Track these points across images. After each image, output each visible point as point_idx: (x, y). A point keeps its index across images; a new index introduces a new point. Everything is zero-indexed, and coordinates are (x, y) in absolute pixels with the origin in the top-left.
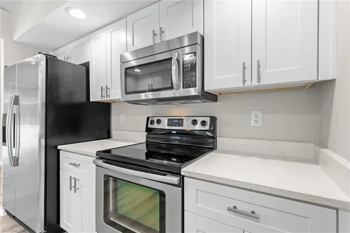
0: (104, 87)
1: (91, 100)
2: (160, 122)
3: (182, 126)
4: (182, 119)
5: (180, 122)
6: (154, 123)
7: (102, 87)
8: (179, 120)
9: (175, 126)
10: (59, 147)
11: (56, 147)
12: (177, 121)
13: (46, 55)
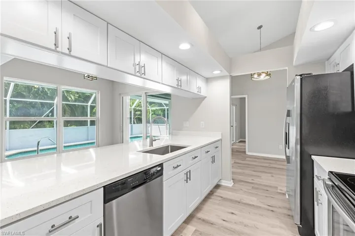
11: (310, 156)
13: (301, 75)
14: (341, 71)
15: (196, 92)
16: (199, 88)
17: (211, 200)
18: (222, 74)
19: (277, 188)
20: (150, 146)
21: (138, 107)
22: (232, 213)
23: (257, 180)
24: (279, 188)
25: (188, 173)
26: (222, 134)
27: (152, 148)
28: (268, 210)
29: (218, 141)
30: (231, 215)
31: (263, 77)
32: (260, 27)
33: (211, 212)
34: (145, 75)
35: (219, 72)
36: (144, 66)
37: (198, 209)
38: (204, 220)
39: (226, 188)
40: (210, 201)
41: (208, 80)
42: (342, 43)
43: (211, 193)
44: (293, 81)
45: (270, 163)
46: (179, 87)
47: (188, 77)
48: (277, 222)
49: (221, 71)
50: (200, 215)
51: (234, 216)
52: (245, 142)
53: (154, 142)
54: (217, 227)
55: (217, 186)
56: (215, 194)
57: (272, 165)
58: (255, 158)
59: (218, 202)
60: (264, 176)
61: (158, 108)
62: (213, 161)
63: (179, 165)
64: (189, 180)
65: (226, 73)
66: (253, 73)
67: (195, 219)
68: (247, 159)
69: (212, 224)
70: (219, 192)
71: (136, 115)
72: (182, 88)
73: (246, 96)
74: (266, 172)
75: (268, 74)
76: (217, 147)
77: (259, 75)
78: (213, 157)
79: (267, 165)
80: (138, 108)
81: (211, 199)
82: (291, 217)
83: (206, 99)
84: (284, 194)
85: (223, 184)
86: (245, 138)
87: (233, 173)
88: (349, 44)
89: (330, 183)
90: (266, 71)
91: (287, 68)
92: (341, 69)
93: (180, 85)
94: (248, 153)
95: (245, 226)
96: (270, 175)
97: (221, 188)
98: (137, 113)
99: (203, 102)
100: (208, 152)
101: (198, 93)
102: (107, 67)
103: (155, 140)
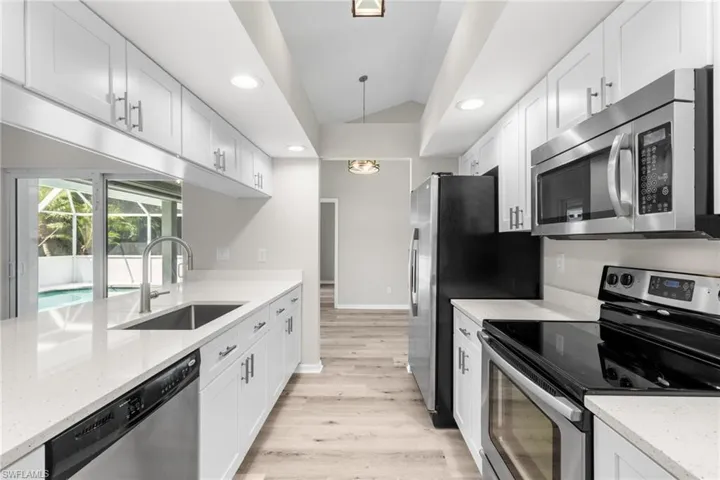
0: (514, 210)
1: (500, 231)
2: (632, 280)
3: (690, 300)
4: (691, 282)
5: (684, 289)
6: (616, 281)
7: (511, 209)
8: (682, 282)
9: (669, 296)
10: (453, 301)
11: (450, 301)
12: (676, 285)
13: (439, 174)
14: (480, 174)
15: (253, 186)
16: (260, 177)
17: (284, 409)
18: (307, 155)
19: (391, 360)
20: (142, 312)
21: (55, 208)
22: (331, 422)
23: (362, 353)
24: (395, 360)
25: (250, 361)
26: (303, 273)
27: (147, 316)
28: (386, 400)
29: (296, 287)
30: (329, 427)
31: (368, 169)
32: (363, 79)
33: (293, 432)
34: (141, 130)
35: (300, 149)
36: (139, 108)
37: (263, 434)
38: (279, 454)
39: (311, 378)
40: (286, 410)
41: (274, 162)
42: (484, 133)
43: (285, 395)
44: (429, 182)
45: (377, 320)
46: (220, 171)
47: (238, 151)
48: (402, 417)
49: (303, 146)
50: (270, 445)
51: (335, 427)
52: (333, 285)
53: (152, 301)
54: (307, 457)
55: (295, 378)
56: (292, 394)
57: (379, 323)
58: (351, 314)
59: (301, 408)
60: (369, 342)
61: (122, 215)
62: (290, 329)
63: (231, 346)
64: (250, 374)
65: (313, 153)
66: (351, 159)
67: (260, 458)
68: (338, 317)
69: (297, 455)
70: (300, 388)
71: (50, 231)
72: (225, 173)
73: (336, 201)
74: (371, 337)
75: (376, 165)
76: (295, 300)
77: (362, 164)
78: (290, 321)
79: (371, 323)
80: (53, 213)
81: (285, 405)
82: (422, 401)
83: (270, 201)
84: (404, 368)
85: (303, 371)
86: (333, 279)
87: (323, 346)
88: (493, 138)
89: (487, 337)
90: (373, 159)
91: (411, 160)
92: (481, 171)
93: (221, 165)
94: (338, 306)
95: (356, 438)
96: (379, 340)
97: (301, 380)
98: (51, 226)
99: (264, 207)
100: (281, 311)
101: (257, 188)
102: (23, 87)
103: (156, 296)
